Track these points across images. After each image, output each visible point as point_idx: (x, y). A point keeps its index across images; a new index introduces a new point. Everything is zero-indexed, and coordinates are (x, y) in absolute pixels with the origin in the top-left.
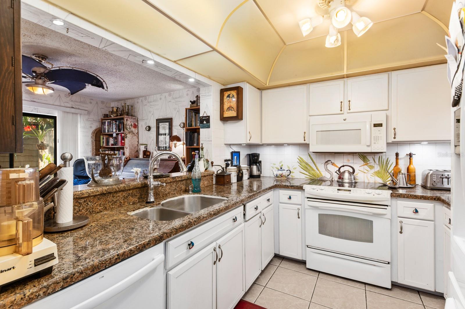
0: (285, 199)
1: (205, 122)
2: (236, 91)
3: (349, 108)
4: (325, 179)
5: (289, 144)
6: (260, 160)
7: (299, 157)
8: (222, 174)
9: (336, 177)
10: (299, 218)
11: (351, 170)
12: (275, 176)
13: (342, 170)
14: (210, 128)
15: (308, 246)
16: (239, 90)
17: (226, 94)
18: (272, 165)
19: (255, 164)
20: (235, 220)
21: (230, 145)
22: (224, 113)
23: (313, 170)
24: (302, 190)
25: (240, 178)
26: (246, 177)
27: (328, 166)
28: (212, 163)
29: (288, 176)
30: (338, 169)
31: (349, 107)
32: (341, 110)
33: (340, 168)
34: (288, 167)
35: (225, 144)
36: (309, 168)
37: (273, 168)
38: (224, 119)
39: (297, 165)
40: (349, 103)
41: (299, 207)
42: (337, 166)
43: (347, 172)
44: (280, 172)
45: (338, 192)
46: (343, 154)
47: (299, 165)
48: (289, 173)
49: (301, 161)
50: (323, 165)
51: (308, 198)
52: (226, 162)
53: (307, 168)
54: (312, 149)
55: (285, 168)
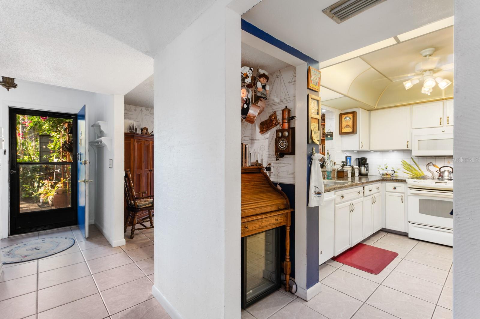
0: (391, 189)
1: (329, 136)
2: (352, 114)
3: (447, 123)
4: (426, 177)
5: (393, 151)
6: (367, 163)
7: (403, 160)
8: (342, 170)
9: (437, 175)
10: (402, 202)
11: (451, 170)
12: (381, 174)
13: (442, 170)
14: (333, 140)
15: (410, 222)
16: (354, 114)
17: (344, 117)
18: (378, 167)
19: (363, 166)
20: (359, 193)
21: (345, 151)
22: (342, 129)
23: (416, 170)
24: (405, 182)
25: (353, 174)
26: (357, 174)
27: (429, 167)
28: (335, 163)
29: (392, 175)
30: (438, 169)
31: (448, 121)
32: (441, 124)
33: (440, 169)
34: (393, 168)
35: (342, 151)
36: (411, 169)
37: (378, 169)
38: (342, 134)
39: (401, 167)
40: (448, 119)
41: (403, 194)
42: (438, 167)
43: (447, 171)
44: (386, 172)
45: (436, 184)
46: (444, 158)
47: (403, 166)
48: (393, 173)
49: (404, 164)
50: (425, 166)
51: (410, 188)
52: (343, 163)
53: (410, 169)
54: (414, 153)
55: (390, 168)
